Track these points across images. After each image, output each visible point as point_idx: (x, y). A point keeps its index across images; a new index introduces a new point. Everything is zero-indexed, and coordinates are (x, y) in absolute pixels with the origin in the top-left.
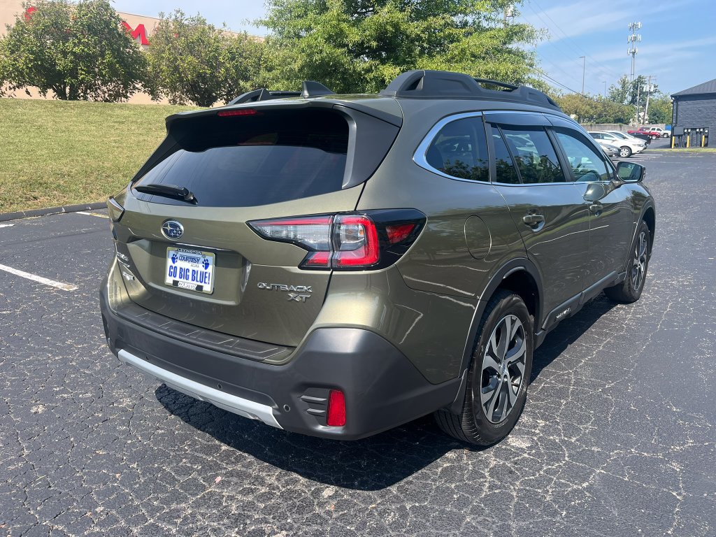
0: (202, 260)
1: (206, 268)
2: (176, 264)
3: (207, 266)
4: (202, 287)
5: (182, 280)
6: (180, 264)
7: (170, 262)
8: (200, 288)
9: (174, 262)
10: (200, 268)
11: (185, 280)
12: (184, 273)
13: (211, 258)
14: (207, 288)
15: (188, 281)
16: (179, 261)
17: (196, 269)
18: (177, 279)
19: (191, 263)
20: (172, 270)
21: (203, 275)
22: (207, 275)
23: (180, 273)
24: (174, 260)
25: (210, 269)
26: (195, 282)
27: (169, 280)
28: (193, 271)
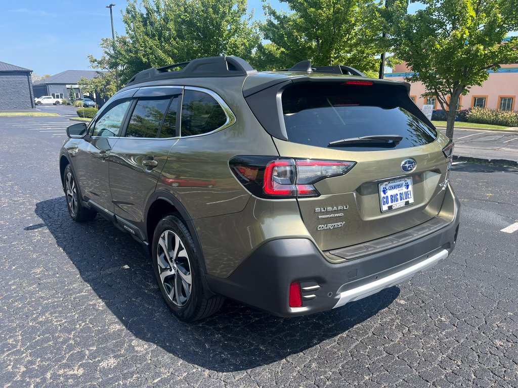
0: (404, 184)
1: (407, 188)
2: (387, 194)
3: (407, 187)
4: (408, 201)
5: (394, 203)
6: (390, 193)
7: (382, 195)
8: (407, 203)
9: (385, 194)
10: (404, 190)
11: (396, 203)
12: (394, 198)
13: (409, 181)
14: (411, 201)
15: (398, 202)
16: (388, 191)
17: (401, 192)
18: (390, 204)
19: (398, 189)
20: (385, 200)
21: (407, 194)
22: (409, 193)
23: (391, 199)
24: (384, 192)
25: (410, 188)
26: (403, 201)
27: (385, 208)
28: (401, 193)
